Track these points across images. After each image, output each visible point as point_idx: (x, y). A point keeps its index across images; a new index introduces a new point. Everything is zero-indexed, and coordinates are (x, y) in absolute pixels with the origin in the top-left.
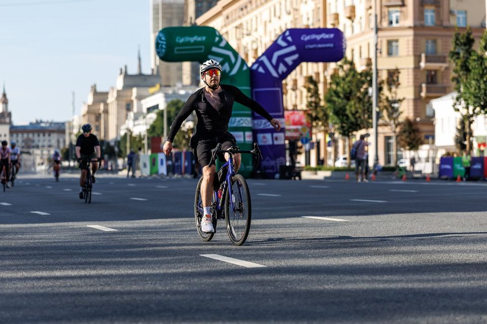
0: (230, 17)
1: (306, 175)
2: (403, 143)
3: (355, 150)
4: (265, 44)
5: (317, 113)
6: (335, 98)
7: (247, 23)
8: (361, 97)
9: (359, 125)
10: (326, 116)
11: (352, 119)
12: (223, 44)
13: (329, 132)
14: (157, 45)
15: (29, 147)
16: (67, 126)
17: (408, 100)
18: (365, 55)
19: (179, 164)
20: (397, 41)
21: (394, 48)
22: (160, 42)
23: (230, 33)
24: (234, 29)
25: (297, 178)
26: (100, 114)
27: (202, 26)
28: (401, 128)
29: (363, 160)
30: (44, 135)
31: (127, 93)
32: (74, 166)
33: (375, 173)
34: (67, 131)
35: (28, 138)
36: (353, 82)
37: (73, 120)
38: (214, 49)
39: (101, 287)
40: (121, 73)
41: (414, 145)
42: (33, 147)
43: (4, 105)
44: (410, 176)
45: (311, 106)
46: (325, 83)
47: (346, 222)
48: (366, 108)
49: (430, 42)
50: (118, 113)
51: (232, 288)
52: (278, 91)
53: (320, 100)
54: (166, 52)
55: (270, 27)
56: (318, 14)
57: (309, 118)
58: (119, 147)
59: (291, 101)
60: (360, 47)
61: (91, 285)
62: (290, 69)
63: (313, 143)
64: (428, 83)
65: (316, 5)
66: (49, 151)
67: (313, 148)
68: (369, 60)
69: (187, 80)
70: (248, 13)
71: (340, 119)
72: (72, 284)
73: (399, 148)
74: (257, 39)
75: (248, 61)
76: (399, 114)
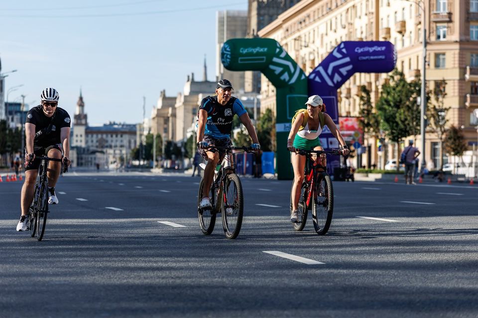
0: (289, 30)
1: (358, 177)
2: (448, 149)
3: (404, 154)
4: (322, 55)
5: (369, 120)
6: (386, 107)
7: (305, 35)
8: (410, 105)
9: (408, 132)
10: (377, 122)
11: (402, 126)
12: (283, 55)
13: (380, 137)
14: (223, 55)
15: (103, 147)
16: (138, 127)
17: (454, 109)
18: (414, 67)
19: (241, 165)
20: (444, 54)
21: (441, 61)
22: (225, 52)
23: (289, 44)
24: (293, 41)
25: (350, 180)
26: (168, 118)
27: (263, 38)
28: (446, 135)
29: (412, 165)
30: (117, 136)
31: (193, 98)
32: (144, 165)
33: (422, 176)
34: (138, 133)
35: (102, 138)
36: (402, 91)
37: (144, 123)
38: (275, 60)
39: (172, 280)
40: (188, 81)
41: (458, 151)
42: (107, 147)
43: (81, 108)
44: (455, 180)
45: (364, 113)
46: (377, 92)
47: (398, 223)
48: (414, 116)
49: (474, 55)
50: (185, 116)
51: (294, 284)
52: (333, 99)
53: (372, 107)
54: (230, 62)
55: (327, 40)
56: (371, 28)
57: (362, 124)
58: (185, 149)
59: (345, 107)
60: (410, 59)
61: (163, 278)
62: (345, 79)
63: (365, 147)
64: (472, 94)
65: (369, 19)
66: (121, 151)
67: (365, 153)
68: (418, 71)
69: (249, 87)
70: (306, 26)
71: (390, 126)
72: (146, 277)
73: (444, 153)
74: (314, 50)
75: (305, 70)
76: (445, 123)
